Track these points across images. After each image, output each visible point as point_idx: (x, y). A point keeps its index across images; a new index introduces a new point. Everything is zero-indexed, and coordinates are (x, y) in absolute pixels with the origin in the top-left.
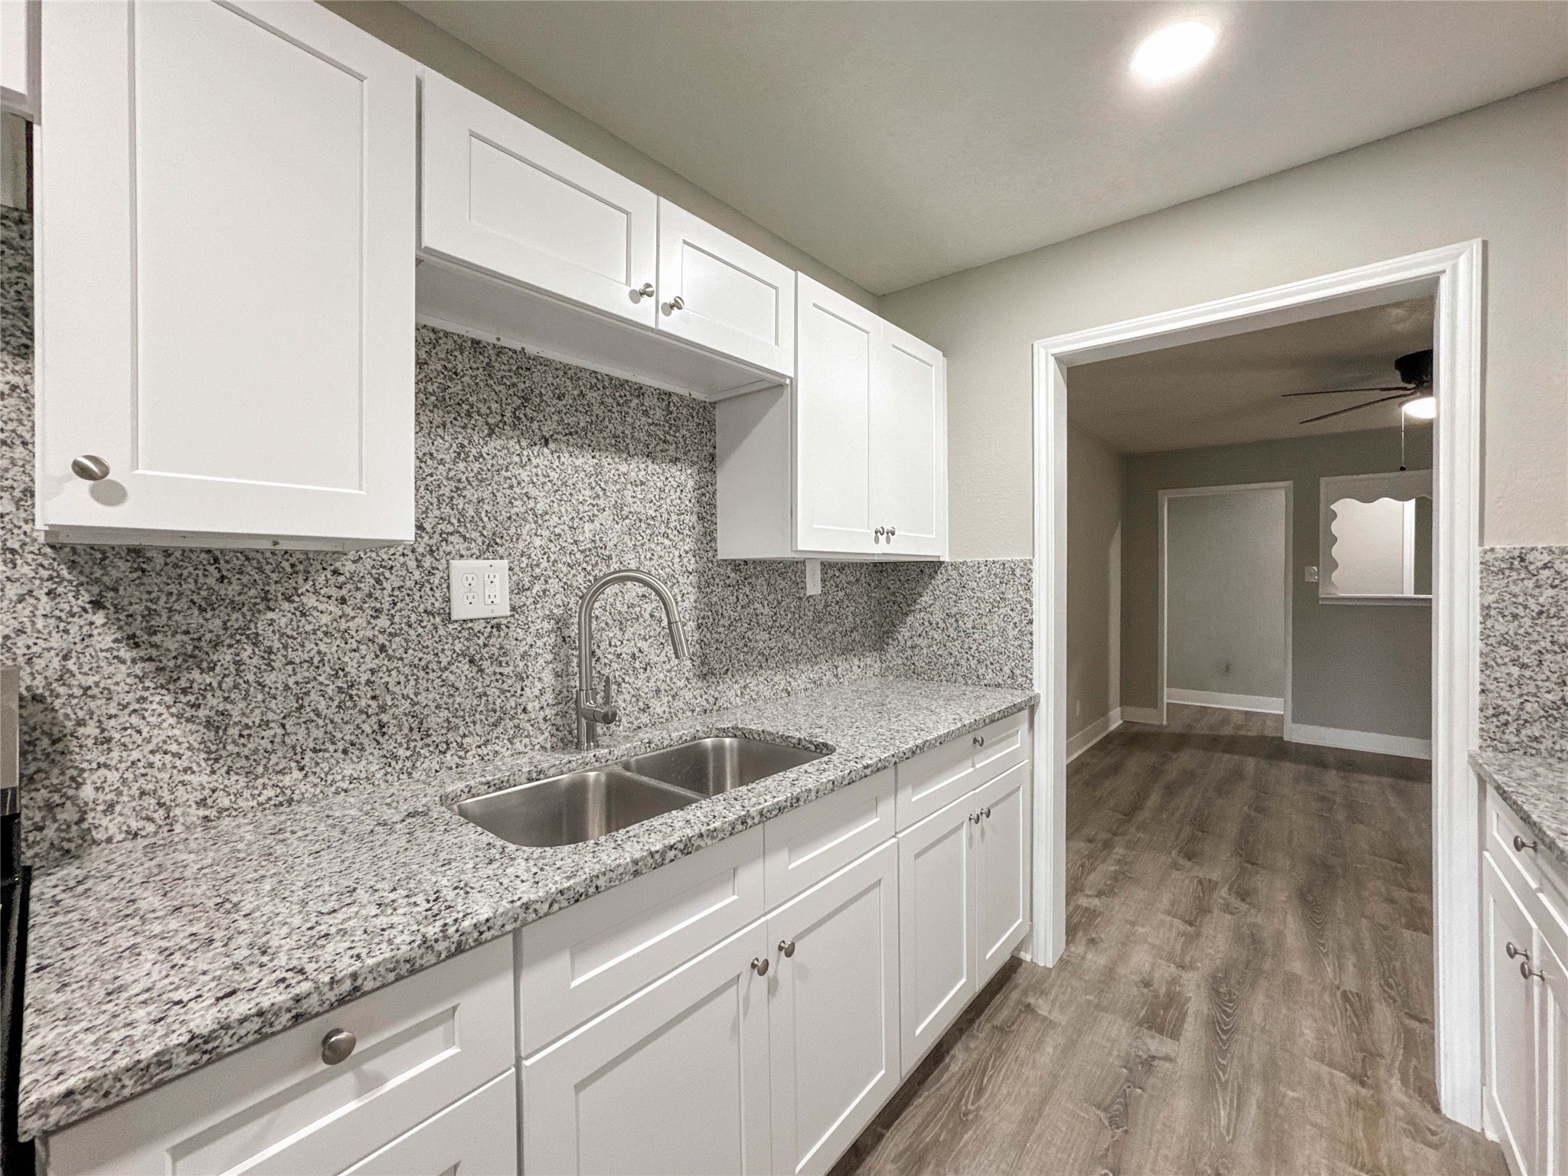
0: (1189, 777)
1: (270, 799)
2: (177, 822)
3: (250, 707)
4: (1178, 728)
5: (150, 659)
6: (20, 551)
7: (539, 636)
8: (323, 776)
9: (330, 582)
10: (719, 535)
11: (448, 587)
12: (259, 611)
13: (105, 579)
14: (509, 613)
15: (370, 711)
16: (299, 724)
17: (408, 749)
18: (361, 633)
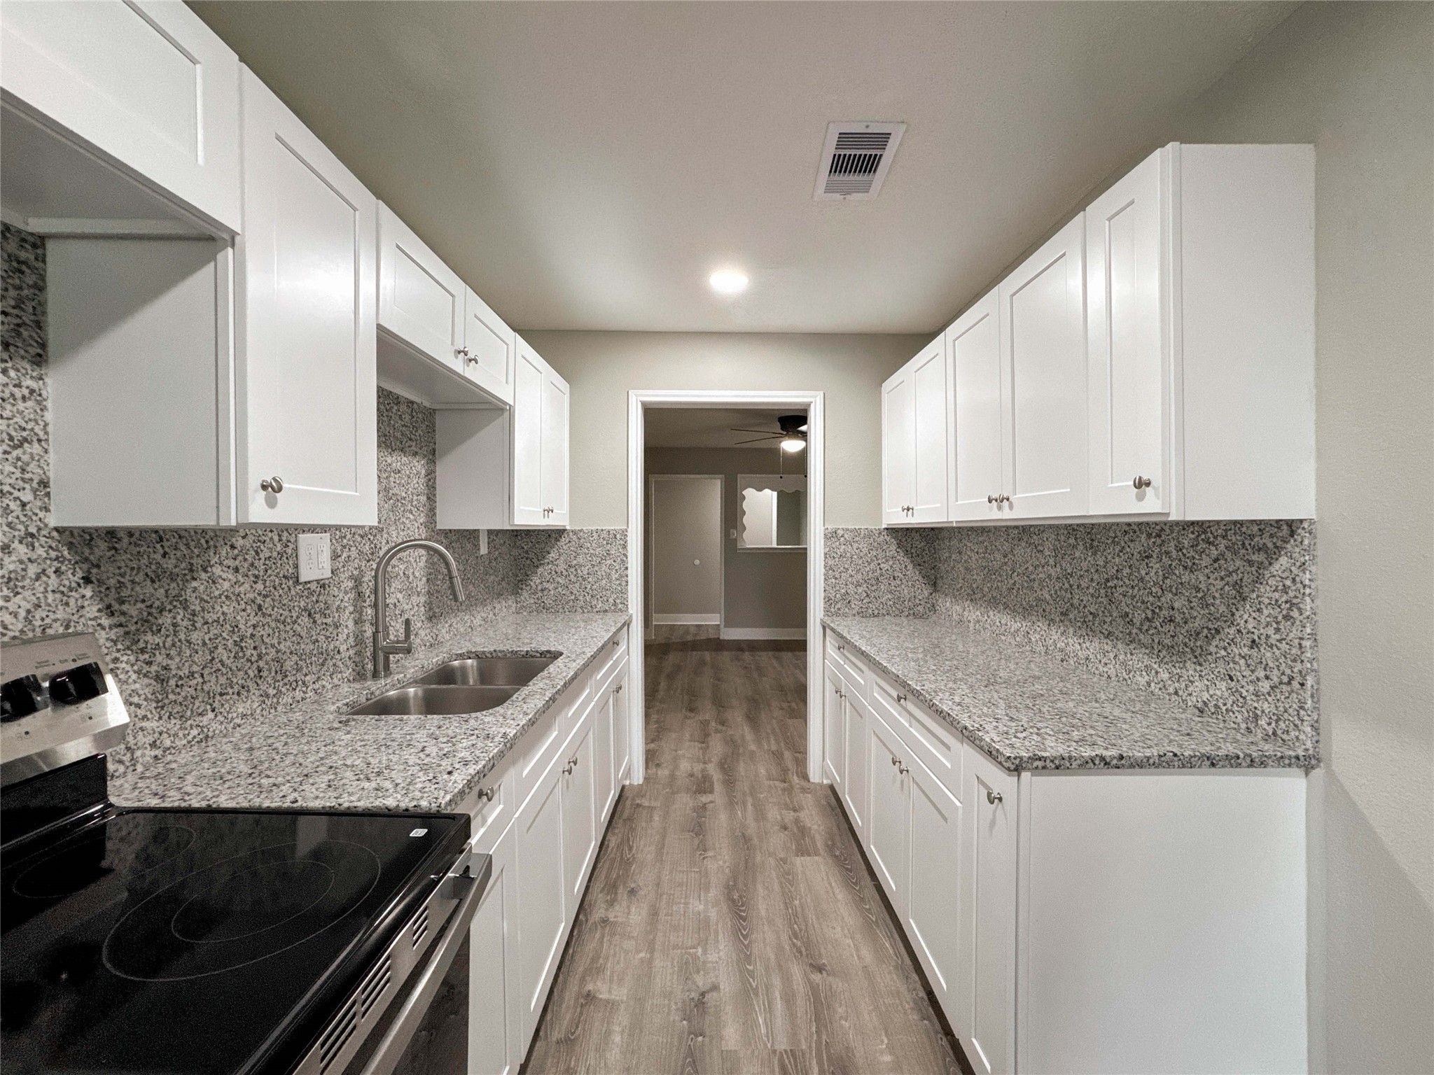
0: (678, 669)
1: (195, 737)
2: (138, 762)
3: (183, 661)
4: (661, 640)
5: (121, 625)
6: (36, 534)
7: (346, 593)
8: (226, 715)
9: (230, 555)
10: (438, 511)
11: (297, 556)
12: (187, 581)
13: (92, 558)
14: (330, 575)
15: (253, 659)
16: (211, 673)
17: (274, 688)
18: (248, 595)
